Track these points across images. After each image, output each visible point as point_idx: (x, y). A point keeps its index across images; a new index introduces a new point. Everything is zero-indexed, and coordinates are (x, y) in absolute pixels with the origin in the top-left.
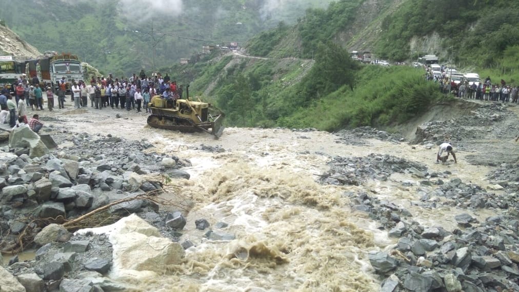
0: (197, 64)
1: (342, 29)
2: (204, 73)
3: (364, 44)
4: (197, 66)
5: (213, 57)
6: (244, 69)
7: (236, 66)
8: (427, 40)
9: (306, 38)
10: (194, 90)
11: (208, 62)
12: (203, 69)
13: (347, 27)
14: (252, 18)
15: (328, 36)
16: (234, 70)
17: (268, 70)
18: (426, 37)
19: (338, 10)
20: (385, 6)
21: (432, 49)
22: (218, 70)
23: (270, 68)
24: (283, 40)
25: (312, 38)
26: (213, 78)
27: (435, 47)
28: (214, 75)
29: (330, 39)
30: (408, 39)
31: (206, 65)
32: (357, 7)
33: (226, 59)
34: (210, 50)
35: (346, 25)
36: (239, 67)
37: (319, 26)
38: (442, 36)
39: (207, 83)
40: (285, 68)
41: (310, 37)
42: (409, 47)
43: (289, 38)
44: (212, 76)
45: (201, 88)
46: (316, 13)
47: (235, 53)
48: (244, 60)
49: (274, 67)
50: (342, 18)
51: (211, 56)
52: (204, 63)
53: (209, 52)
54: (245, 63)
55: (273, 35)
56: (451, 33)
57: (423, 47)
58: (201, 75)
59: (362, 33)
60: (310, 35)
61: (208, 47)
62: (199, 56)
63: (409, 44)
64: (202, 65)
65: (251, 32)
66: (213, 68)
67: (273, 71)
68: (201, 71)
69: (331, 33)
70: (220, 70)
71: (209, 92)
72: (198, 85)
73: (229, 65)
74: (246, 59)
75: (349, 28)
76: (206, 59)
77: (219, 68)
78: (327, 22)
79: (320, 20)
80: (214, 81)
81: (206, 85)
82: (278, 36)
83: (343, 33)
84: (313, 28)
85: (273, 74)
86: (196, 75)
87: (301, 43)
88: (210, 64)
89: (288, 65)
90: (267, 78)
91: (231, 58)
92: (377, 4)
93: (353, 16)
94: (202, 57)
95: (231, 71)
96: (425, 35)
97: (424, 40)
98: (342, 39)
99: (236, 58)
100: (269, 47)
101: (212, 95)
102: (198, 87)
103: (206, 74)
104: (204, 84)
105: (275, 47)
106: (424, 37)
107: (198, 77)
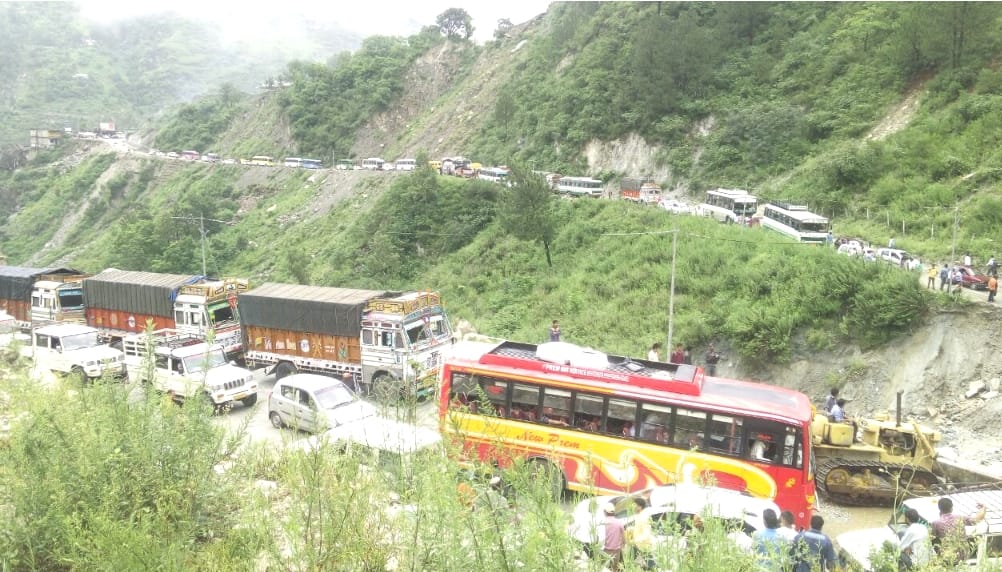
0: (18, 171)
1: (381, 107)
2: (43, 192)
3: (440, 140)
4: (20, 178)
5: (61, 155)
6: (150, 184)
7: (129, 175)
8: (620, 149)
9: (302, 122)
10: (23, 233)
11: (50, 166)
12: (40, 183)
13: (391, 105)
14: (110, 63)
15: (353, 121)
16: (124, 184)
17: (224, 189)
18: (616, 143)
19: (364, 70)
20: (460, 69)
21: (634, 165)
22: (84, 186)
23: (228, 182)
24: (237, 122)
25: (313, 123)
26: (72, 204)
27: (641, 162)
28: (74, 198)
29: (357, 126)
30: (582, 144)
31: (44, 175)
32: (405, 67)
33: (101, 161)
34: (52, 141)
35: (388, 100)
36: (136, 178)
37: (326, 100)
38: (650, 142)
39: (59, 216)
40: (266, 184)
41: (308, 120)
42: (586, 160)
43: (252, 120)
44: (68, 200)
45: (41, 229)
46: (314, 72)
47: (118, 145)
48: (149, 163)
49: (236, 180)
50: (380, 88)
51: (56, 153)
52: (40, 169)
53: (48, 143)
54: (151, 170)
55: (210, 110)
56: (671, 138)
57: (614, 161)
58: (37, 198)
59: (427, 120)
60: (310, 116)
61: (45, 133)
62: (22, 153)
63: (584, 154)
64: (35, 175)
65: (112, 94)
66: (68, 181)
67: (236, 190)
68: (34, 187)
69: (357, 116)
70: (88, 186)
71: (65, 237)
72: (33, 221)
73: (110, 175)
74: (153, 161)
75: (395, 108)
76: (43, 160)
77: (86, 182)
78: (342, 91)
79: (326, 88)
80: (76, 212)
81: (56, 220)
82: (224, 115)
83: (384, 115)
84: (313, 102)
85: (236, 196)
86: (22, 197)
87: (289, 131)
88: (56, 173)
89: (273, 177)
90: (226, 206)
91: (112, 158)
92: (443, 64)
93: (401, 85)
94: (31, 156)
95: (116, 189)
96: (614, 139)
97: (613, 147)
98: (383, 129)
99: (125, 158)
100: (204, 135)
101: (74, 244)
102: (33, 226)
103: (50, 194)
104: (50, 220)
105: (221, 136)
106: (613, 143)
107: (30, 203)
